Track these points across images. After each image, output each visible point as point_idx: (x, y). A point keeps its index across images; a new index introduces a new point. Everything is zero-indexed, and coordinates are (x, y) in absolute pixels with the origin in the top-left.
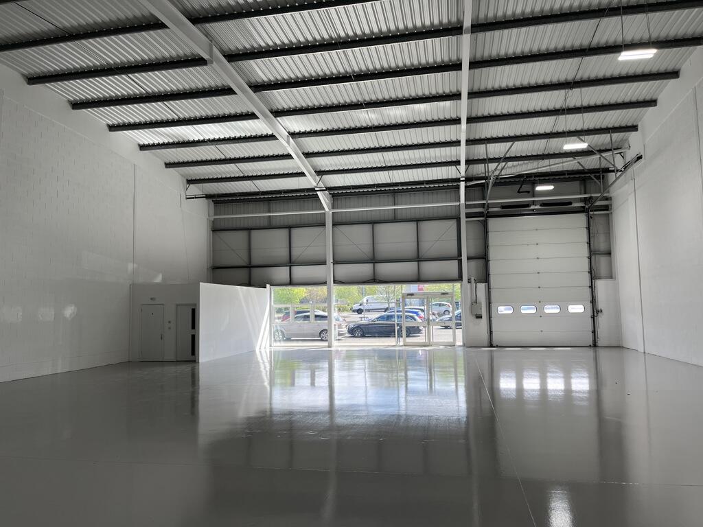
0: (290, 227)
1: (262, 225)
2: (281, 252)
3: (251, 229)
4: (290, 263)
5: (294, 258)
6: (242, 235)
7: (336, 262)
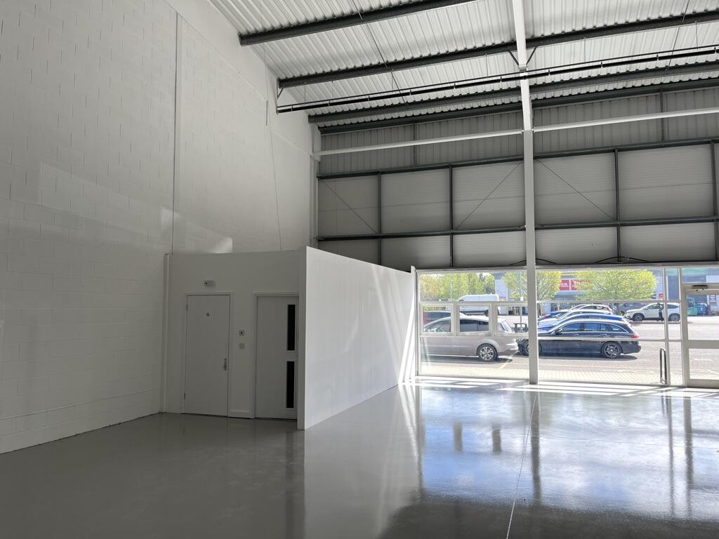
0: (450, 167)
1: (401, 164)
2: (435, 211)
3: (383, 173)
4: (452, 229)
5: (457, 221)
6: (368, 183)
7: (540, 227)
